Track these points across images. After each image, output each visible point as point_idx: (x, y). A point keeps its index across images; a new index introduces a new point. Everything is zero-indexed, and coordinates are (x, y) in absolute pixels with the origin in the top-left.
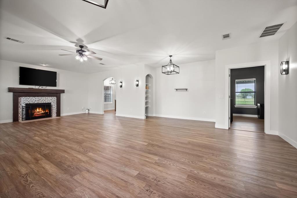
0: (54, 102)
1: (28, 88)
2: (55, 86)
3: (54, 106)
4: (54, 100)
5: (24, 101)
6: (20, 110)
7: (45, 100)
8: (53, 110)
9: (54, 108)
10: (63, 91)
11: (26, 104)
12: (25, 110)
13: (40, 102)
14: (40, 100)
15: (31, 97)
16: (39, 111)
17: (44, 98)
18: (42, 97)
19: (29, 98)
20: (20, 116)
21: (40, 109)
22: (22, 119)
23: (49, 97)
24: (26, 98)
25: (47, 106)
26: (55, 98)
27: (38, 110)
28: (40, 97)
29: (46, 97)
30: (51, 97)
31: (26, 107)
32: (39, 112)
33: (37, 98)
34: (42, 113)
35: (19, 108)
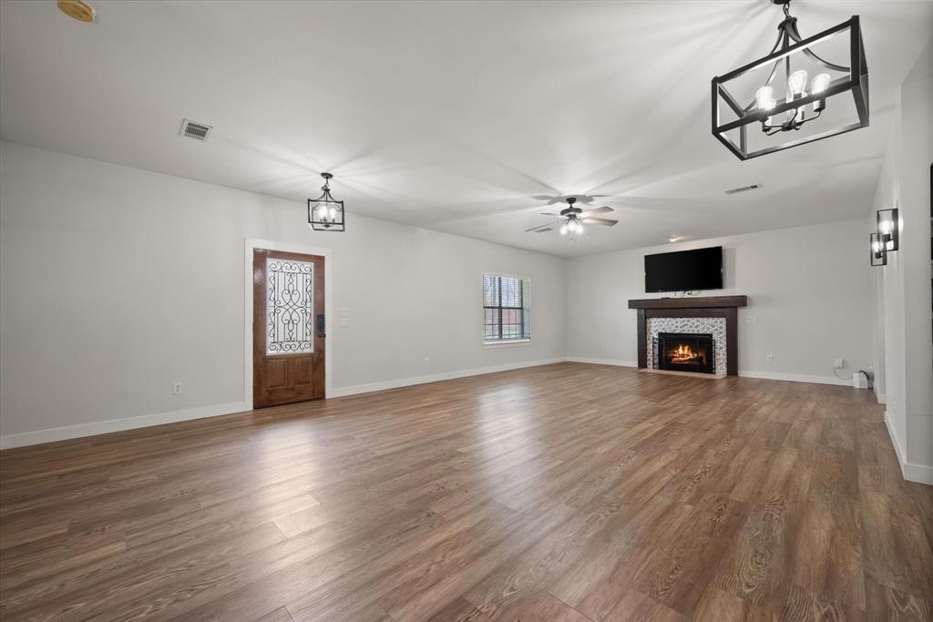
0: (721, 333)
1: (661, 297)
2: (718, 284)
3: (721, 343)
4: (721, 328)
5: (657, 326)
6: (650, 346)
7: (696, 327)
8: (719, 354)
9: (721, 348)
10: (742, 301)
11: (660, 334)
12: (657, 345)
13: (686, 330)
14: (686, 325)
15: (668, 319)
16: (683, 353)
17: (695, 320)
18: (690, 319)
19: (663, 319)
20: (650, 357)
21: (686, 348)
22: (654, 364)
23: (705, 319)
24: (659, 320)
25: (703, 343)
26: (723, 320)
27: (681, 351)
28: (686, 319)
29: (700, 319)
30: (711, 319)
31: (659, 340)
32: (683, 356)
33: (679, 319)
34: (690, 359)
35: (648, 342)
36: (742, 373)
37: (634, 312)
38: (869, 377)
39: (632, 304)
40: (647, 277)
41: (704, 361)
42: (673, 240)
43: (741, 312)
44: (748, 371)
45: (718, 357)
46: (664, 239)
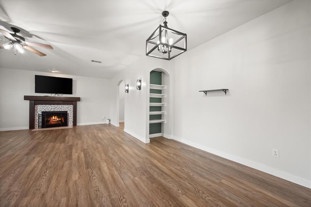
0: (71, 110)
1: (43, 96)
2: (71, 93)
3: (71, 114)
4: (71, 109)
5: (40, 109)
6: (37, 118)
7: (61, 109)
8: (70, 119)
9: (71, 116)
10: (78, 99)
11: (43, 112)
12: (41, 118)
13: (56, 110)
14: (56, 108)
15: (47, 105)
16: (54, 119)
17: (60, 106)
18: (58, 105)
19: (45, 106)
20: (36, 123)
21: (56, 117)
22: (39, 126)
23: (65, 105)
24: (42, 106)
25: (63, 115)
26: (72, 106)
27: (53, 118)
28: (56, 105)
29: (63, 106)
30: (67, 105)
31: (42, 115)
33: (53, 106)
34: (57, 122)
35: (36, 116)
36: (78, 124)
37: (28, 102)
38: (110, 120)
39: (26, 98)
40: (35, 86)
41: (63, 121)
43: (78, 103)
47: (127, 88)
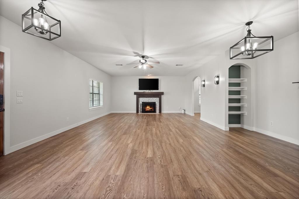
0: (158, 102)
1: (143, 92)
2: (157, 89)
3: (158, 104)
4: (158, 100)
5: (142, 100)
6: (140, 106)
7: (152, 100)
9: (158, 106)
10: (162, 93)
11: (142, 102)
12: (142, 106)
13: (149, 101)
15: (145, 98)
16: (148, 108)
17: (151, 98)
20: (139, 109)
22: (140, 111)
24: (142, 98)
25: (153, 105)
26: (158, 98)
27: (148, 107)
28: (149, 98)
29: (153, 98)
30: (155, 98)
31: (143, 104)
32: (148, 109)
34: (150, 110)
35: (139, 105)
36: (162, 112)
37: (136, 96)
38: (185, 111)
39: (135, 93)
40: (139, 85)
41: (153, 110)
42: (149, 75)
43: (162, 96)
44: (164, 111)
45: (157, 108)
46: (146, 75)
47: (203, 83)
